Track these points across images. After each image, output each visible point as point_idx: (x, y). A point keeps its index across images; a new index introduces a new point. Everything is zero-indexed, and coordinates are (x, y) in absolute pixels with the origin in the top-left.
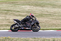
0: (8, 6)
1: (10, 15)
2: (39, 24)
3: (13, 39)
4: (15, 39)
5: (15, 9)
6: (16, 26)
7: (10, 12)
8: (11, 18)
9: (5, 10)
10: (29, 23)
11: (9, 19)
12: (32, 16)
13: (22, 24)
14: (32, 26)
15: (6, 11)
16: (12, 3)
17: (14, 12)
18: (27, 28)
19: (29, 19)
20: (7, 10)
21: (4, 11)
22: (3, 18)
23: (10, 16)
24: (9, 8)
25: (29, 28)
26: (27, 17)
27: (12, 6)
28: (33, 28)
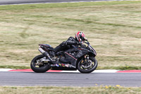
0: (117, 14)
1: (120, 35)
2: (95, 56)
3: (126, 91)
4: (132, 91)
5: (132, 22)
6: (43, 60)
7: (122, 29)
8: (123, 43)
9: (110, 24)
10: (72, 52)
11: (119, 45)
12: (81, 37)
13: (56, 55)
14: (79, 59)
15: (111, 27)
16: (127, 7)
17: (131, 28)
18: (67, 66)
19: (74, 44)
20: (114, 23)
21: (107, 27)
22: (105, 42)
23: (120, 38)
24: (120, 20)
25: (71, 66)
26: (69, 39)
27: (126, 15)
28: (81, 64)
